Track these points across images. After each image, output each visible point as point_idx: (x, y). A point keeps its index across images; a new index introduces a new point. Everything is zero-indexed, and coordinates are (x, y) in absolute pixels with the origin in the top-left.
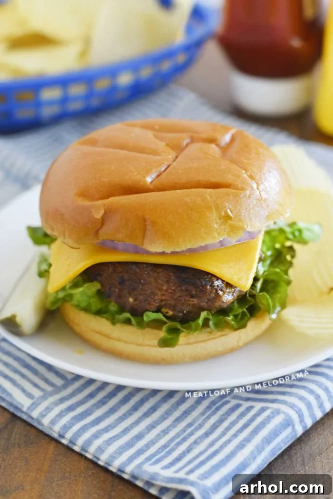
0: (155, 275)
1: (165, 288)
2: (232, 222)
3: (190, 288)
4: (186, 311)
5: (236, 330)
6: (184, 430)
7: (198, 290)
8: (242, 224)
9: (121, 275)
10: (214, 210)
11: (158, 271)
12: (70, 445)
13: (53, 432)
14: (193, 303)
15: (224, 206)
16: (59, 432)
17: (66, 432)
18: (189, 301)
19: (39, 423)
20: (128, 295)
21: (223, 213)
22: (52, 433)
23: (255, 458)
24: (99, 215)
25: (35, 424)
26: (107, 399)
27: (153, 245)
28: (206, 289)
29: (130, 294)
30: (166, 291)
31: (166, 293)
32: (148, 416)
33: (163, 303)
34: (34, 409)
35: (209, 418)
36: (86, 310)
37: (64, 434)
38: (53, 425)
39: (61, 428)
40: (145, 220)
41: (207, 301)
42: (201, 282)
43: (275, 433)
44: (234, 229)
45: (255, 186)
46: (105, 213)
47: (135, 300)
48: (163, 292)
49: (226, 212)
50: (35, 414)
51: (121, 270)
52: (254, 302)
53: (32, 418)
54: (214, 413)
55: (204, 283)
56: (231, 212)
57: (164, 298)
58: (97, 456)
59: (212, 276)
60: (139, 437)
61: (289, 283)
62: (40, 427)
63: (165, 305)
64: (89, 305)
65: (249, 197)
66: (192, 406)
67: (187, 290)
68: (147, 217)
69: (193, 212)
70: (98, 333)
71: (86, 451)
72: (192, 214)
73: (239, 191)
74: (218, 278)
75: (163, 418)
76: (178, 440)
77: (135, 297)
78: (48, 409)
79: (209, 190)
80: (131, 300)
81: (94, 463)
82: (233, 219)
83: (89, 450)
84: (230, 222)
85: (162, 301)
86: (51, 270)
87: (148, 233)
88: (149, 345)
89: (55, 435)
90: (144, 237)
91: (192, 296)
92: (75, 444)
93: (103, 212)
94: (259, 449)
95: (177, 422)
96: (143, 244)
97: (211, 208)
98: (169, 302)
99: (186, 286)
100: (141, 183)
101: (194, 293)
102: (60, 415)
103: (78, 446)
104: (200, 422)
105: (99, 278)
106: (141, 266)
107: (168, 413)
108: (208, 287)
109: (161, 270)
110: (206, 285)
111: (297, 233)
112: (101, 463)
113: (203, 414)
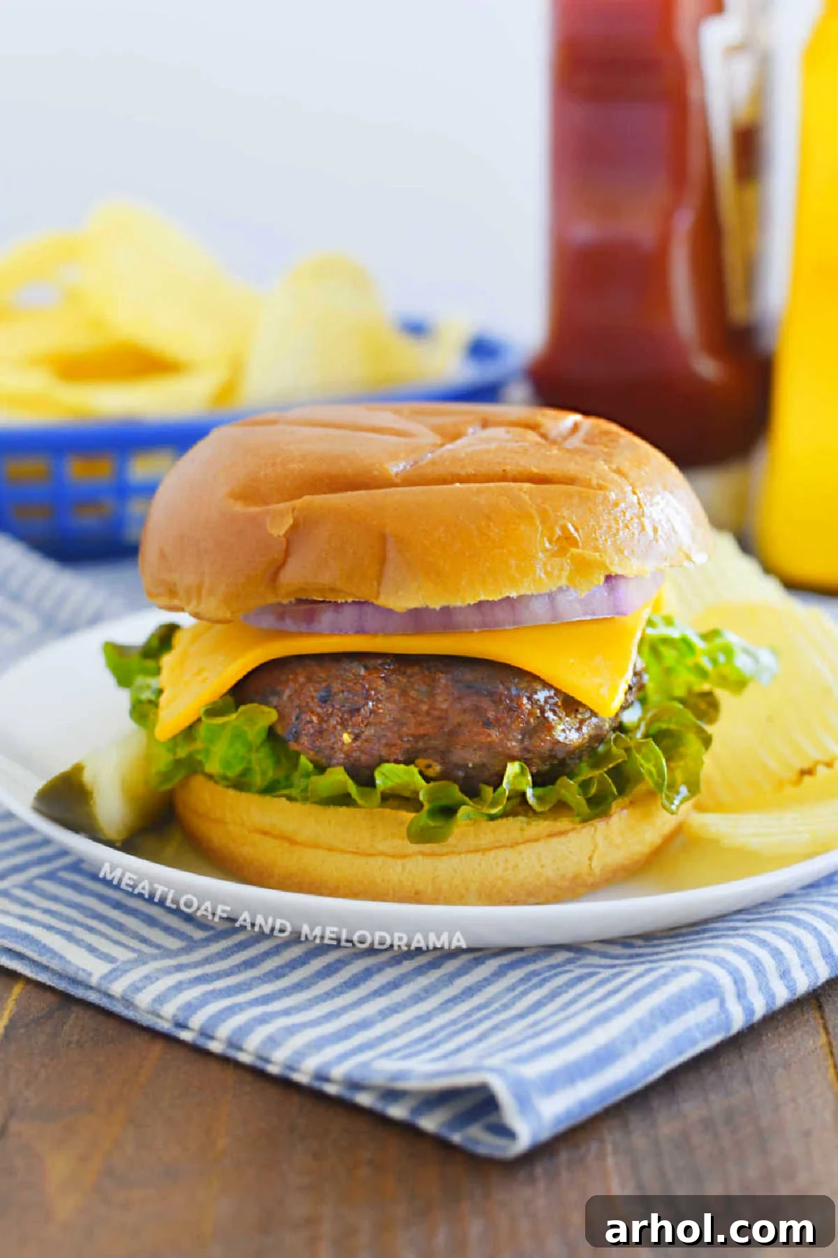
0: (404, 680)
1: (425, 708)
2: (580, 551)
3: (486, 703)
4: (473, 765)
5: (586, 820)
6: (468, 1015)
7: (502, 707)
8: (601, 556)
9: (324, 685)
10: (538, 522)
11: (409, 671)
12: (202, 1042)
13: (159, 1021)
14: (489, 739)
15: (559, 514)
16: (174, 1016)
17: (190, 1016)
18: (478, 734)
19: (129, 1003)
20: (339, 727)
21: (558, 532)
22: (156, 1023)
23: (634, 1043)
24: (279, 530)
25: (119, 1009)
26: (287, 970)
27: (401, 593)
28: (520, 706)
29: (344, 724)
30: (428, 713)
31: (427, 719)
32: (381, 995)
33: (421, 744)
34: (116, 979)
35: (525, 993)
36: (240, 784)
37: (187, 1019)
38: (162, 1005)
39: (178, 1009)
40: (383, 538)
41: (520, 737)
42: (509, 689)
43: (680, 1005)
44: (582, 567)
45: (629, 489)
46: (295, 527)
47: (356, 737)
48: (419, 719)
49: (564, 528)
50: (118, 988)
51: (323, 675)
52: (626, 759)
53: (110, 996)
54: (536, 987)
55: (514, 692)
56: (577, 530)
57: (422, 731)
58: (265, 1054)
59: (531, 679)
60: (364, 1025)
61: (707, 741)
62: (130, 1014)
63: (425, 750)
64: (247, 772)
65: (616, 505)
66: (485, 979)
67: (477, 709)
68: (388, 530)
69: (492, 524)
70: (265, 833)
71: (240, 1049)
72: (489, 526)
73: (593, 491)
74: (547, 685)
75: (416, 999)
76: (452, 1029)
77: (357, 731)
78: (149, 979)
79: (527, 486)
80: (346, 738)
81: (257, 1073)
82: (580, 544)
83: (245, 1046)
84: (574, 550)
85: (417, 738)
86: (163, 700)
87: (390, 568)
88: (382, 854)
89: (165, 1026)
90: (380, 577)
91: (487, 724)
92: (212, 1038)
93: (291, 521)
94: (646, 1028)
95: (450, 1004)
96: (378, 594)
97: (533, 518)
98: (434, 743)
99: (475, 698)
100: (376, 473)
101: (491, 715)
102: (178, 988)
103: (219, 1040)
104: (505, 1000)
105: (275, 700)
106: (371, 663)
107: (428, 992)
108: (525, 701)
109: (416, 669)
110: (519, 697)
111: (721, 658)
112: (273, 1069)
113: (512, 988)
